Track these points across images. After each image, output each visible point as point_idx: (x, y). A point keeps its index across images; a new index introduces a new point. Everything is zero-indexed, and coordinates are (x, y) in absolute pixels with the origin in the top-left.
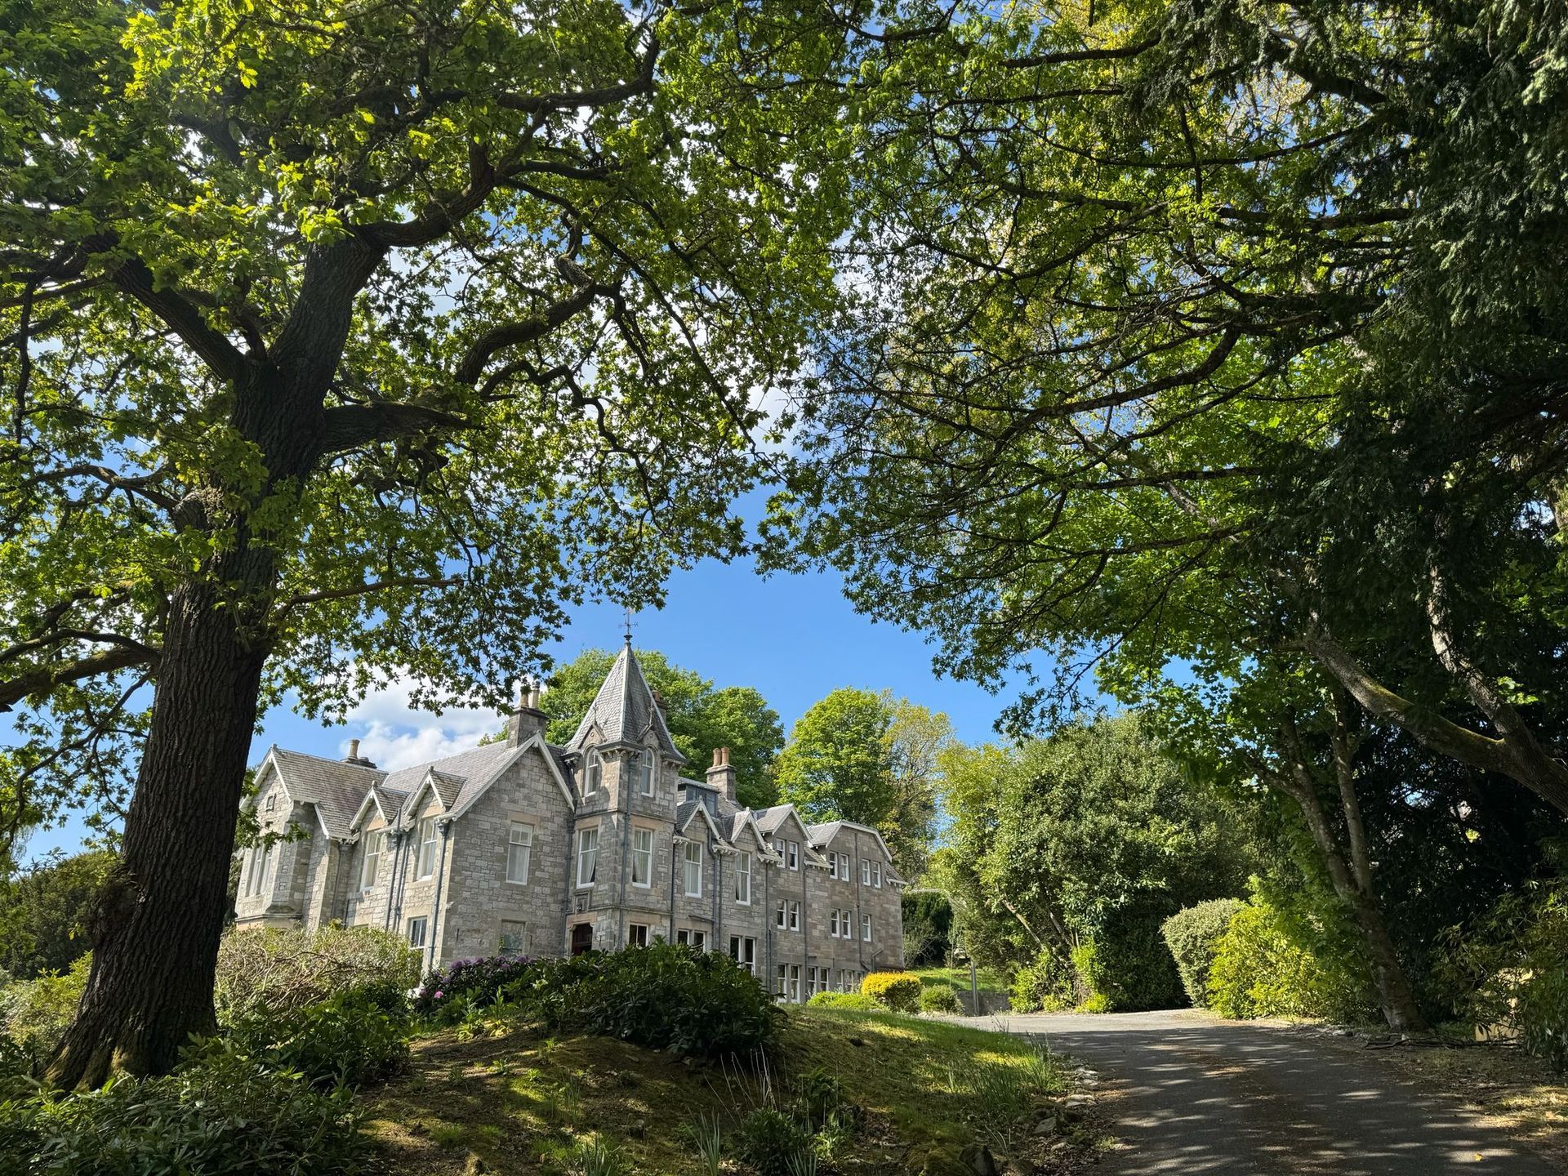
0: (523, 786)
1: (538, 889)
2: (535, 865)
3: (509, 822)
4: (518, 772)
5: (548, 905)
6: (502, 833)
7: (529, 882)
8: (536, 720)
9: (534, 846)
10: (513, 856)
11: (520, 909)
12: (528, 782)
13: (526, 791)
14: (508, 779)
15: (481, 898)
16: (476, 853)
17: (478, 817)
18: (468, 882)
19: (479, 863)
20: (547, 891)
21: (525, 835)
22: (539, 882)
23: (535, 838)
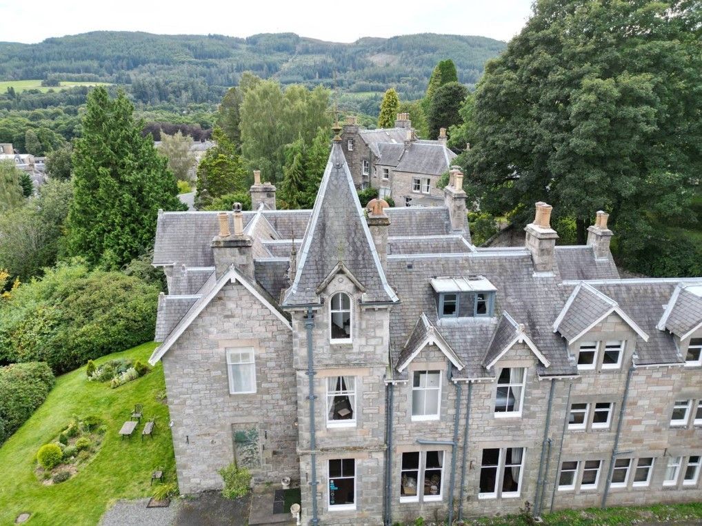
0: (232, 316)
1: (266, 397)
2: (261, 377)
3: (221, 350)
4: (224, 305)
5: (281, 407)
6: (216, 360)
7: (258, 392)
8: (236, 250)
9: (257, 364)
10: (237, 374)
11: (249, 414)
12: (237, 312)
13: (236, 320)
14: (212, 314)
15: (205, 412)
16: (191, 380)
17: (186, 351)
18: (188, 402)
19: (196, 387)
20: (278, 396)
21: (245, 356)
22: (267, 391)
23: (257, 358)
